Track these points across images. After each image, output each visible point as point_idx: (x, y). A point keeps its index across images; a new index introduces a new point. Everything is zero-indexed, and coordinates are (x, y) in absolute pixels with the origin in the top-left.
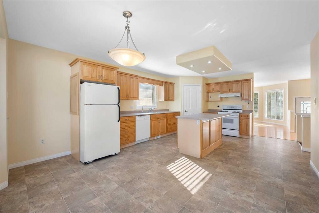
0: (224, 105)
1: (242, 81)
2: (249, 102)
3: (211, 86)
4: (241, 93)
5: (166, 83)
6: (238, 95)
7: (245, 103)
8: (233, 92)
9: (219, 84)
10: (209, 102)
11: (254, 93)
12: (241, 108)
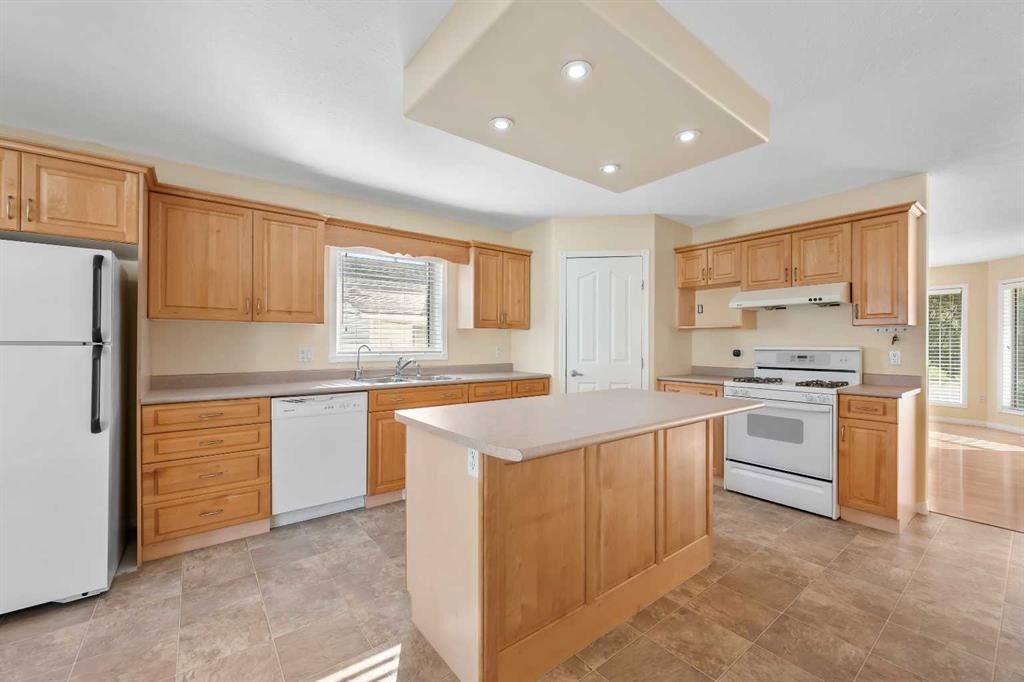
0: (762, 346)
1: (854, 219)
2: (900, 333)
3: (697, 257)
4: (851, 284)
5: (482, 247)
6: (836, 292)
7: (874, 340)
8: (807, 281)
9: (738, 246)
10: (695, 335)
11: (929, 292)
12: (854, 363)
